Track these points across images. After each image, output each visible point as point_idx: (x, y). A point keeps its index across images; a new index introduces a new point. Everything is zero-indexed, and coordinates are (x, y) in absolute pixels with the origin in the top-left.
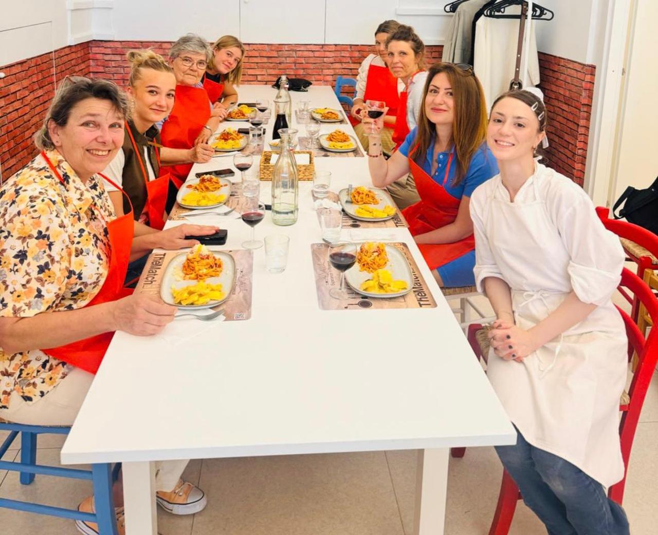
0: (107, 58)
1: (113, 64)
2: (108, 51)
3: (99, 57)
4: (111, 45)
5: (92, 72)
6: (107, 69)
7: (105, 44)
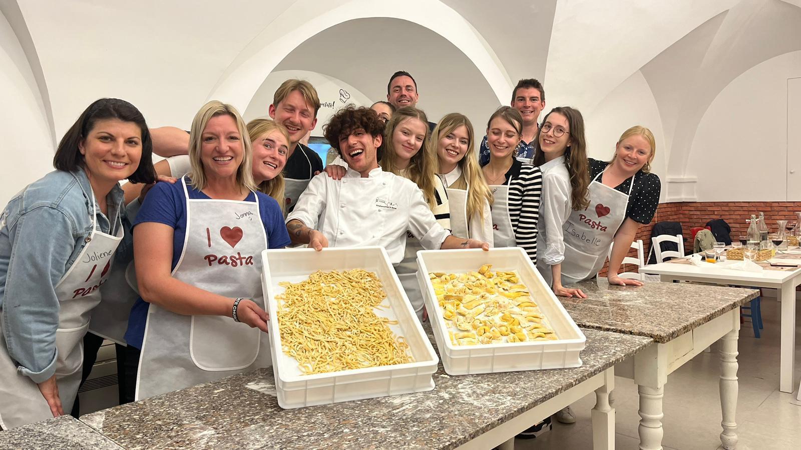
0: (692, 213)
1: (695, 217)
2: (693, 209)
3: (687, 212)
4: (694, 205)
5: (682, 222)
6: (691, 220)
7: (691, 205)
